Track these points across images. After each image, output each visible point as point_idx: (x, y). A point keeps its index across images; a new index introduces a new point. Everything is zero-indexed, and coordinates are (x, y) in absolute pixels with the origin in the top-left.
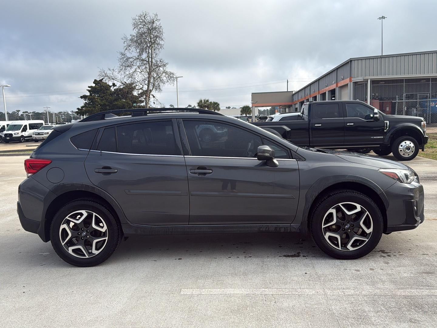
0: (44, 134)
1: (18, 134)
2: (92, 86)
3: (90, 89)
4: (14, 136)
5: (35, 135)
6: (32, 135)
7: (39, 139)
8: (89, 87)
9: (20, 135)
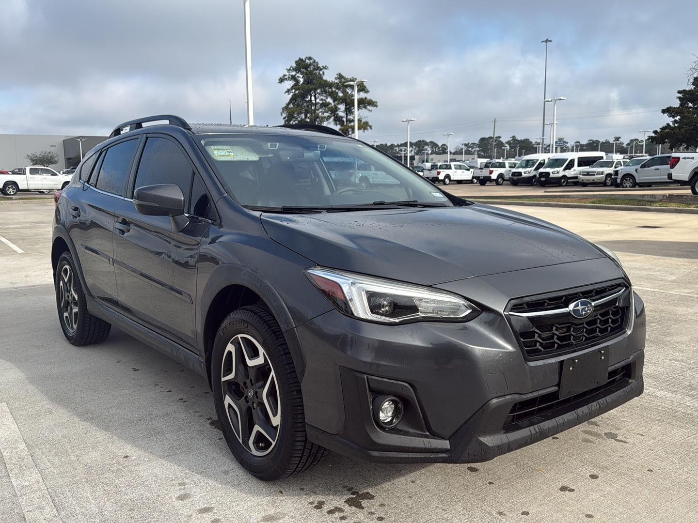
0: (596, 173)
1: (558, 173)
2: (685, 90)
3: (680, 95)
4: (552, 175)
5: (583, 175)
6: (579, 176)
7: (588, 182)
8: (679, 92)
9: (560, 175)
